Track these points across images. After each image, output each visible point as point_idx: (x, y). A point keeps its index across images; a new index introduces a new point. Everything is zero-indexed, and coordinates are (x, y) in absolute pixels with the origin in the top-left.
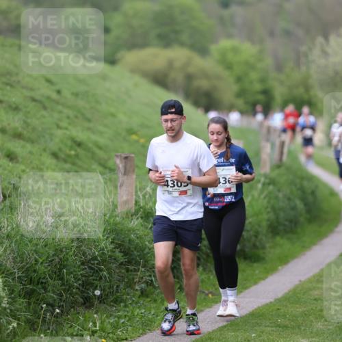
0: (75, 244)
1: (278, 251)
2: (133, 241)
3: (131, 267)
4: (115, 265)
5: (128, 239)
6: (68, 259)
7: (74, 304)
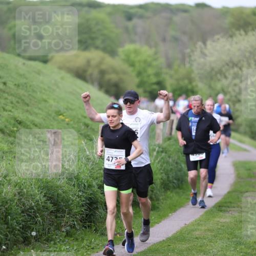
0: (17, 197)
1: (169, 202)
2: (60, 195)
3: (59, 215)
4: (47, 213)
5: (56, 193)
6: (11, 208)
7: (16, 242)
